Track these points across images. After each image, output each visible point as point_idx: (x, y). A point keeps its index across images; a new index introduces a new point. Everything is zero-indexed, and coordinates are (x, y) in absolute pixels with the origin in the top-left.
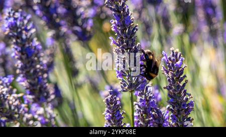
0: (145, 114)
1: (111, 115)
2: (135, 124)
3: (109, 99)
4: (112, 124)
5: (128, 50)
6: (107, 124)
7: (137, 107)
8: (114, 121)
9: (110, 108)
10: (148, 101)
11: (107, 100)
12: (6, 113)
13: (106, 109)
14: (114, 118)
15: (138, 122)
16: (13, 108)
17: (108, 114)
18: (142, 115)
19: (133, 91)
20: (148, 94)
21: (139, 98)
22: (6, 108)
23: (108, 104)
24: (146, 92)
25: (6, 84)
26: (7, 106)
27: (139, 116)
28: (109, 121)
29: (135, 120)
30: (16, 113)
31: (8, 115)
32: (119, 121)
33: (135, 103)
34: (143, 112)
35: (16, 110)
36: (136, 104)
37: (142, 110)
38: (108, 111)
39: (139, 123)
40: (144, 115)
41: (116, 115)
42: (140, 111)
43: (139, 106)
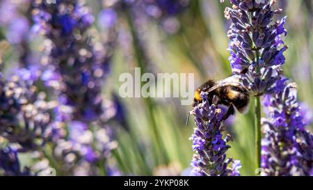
0: (281, 141)
1: (203, 140)
2: (263, 161)
3: (201, 110)
4: (206, 160)
5: (254, 13)
6: (197, 160)
7: (266, 128)
8: (211, 154)
9: (202, 127)
10: (288, 116)
11: (197, 111)
12: (20, 135)
13: (196, 129)
14: (210, 147)
15: (269, 156)
16: (32, 126)
17: (199, 138)
18: (276, 144)
19: (261, 94)
20: (289, 102)
21: (272, 109)
22: (18, 126)
23: (199, 120)
24: (285, 99)
25: (26, 81)
26: (22, 124)
27: (270, 145)
28: (201, 153)
29: (263, 152)
30: (38, 137)
31: (23, 139)
32: (219, 154)
33: (263, 120)
34: (279, 137)
35: (39, 131)
36: (265, 123)
37: (276, 134)
38: (199, 134)
39: (270, 160)
40: (280, 144)
41: (214, 142)
42: (272, 135)
43: (271, 126)
